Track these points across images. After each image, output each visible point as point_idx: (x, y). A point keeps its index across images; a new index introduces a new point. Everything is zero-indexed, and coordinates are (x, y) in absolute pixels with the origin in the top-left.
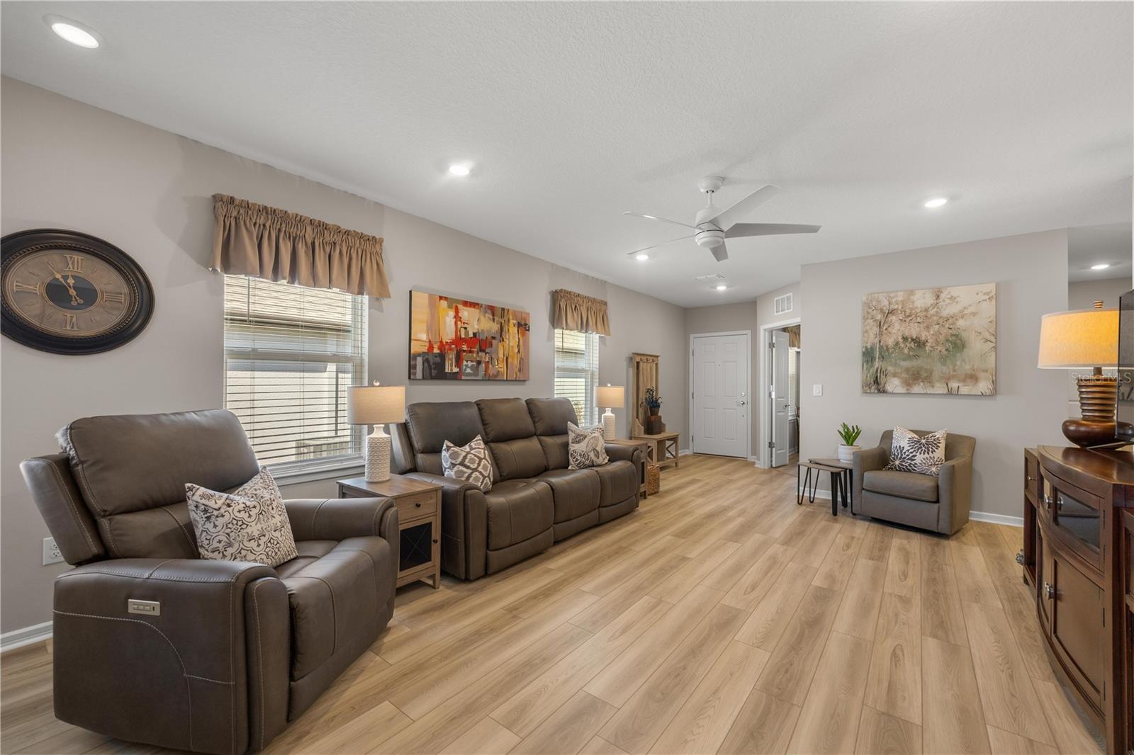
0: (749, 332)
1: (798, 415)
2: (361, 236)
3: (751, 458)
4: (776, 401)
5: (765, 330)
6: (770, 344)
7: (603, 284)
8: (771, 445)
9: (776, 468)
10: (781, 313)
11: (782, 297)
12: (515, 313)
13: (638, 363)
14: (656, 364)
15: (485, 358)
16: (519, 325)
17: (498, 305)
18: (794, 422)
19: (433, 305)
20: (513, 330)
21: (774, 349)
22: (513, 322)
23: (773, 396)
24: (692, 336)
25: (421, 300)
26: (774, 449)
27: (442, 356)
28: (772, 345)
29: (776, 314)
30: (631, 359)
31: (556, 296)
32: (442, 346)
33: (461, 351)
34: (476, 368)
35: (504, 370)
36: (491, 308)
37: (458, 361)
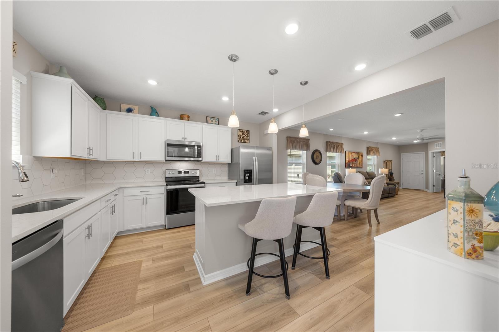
0: (424, 153)
1: (444, 178)
2: (336, 143)
3: (425, 190)
4: (436, 173)
5: (431, 152)
6: (433, 157)
7: (377, 143)
8: (434, 186)
9: (436, 192)
10: (438, 148)
11: (439, 143)
12: (361, 153)
13: (386, 163)
14: (391, 163)
15: (356, 163)
16: (361, 155)
17: (358, 152)
18: (443, 180)
19: (349, 153)
20: (360, 157)
21: (435, 158)
22: (360, 155)
23: (435, 171)
24: (402, 154)
25: (347, 153)
26: (435, 187)
27: (350, 163)
28: (434, 157)
29: (435, 148)
30: (384, 161)
31: (368, 148)
32: (350, 161)
33: (352, 162)
34: (355, 165)
35: (359, 165)
36: (357, 153)
37: (352, 164)
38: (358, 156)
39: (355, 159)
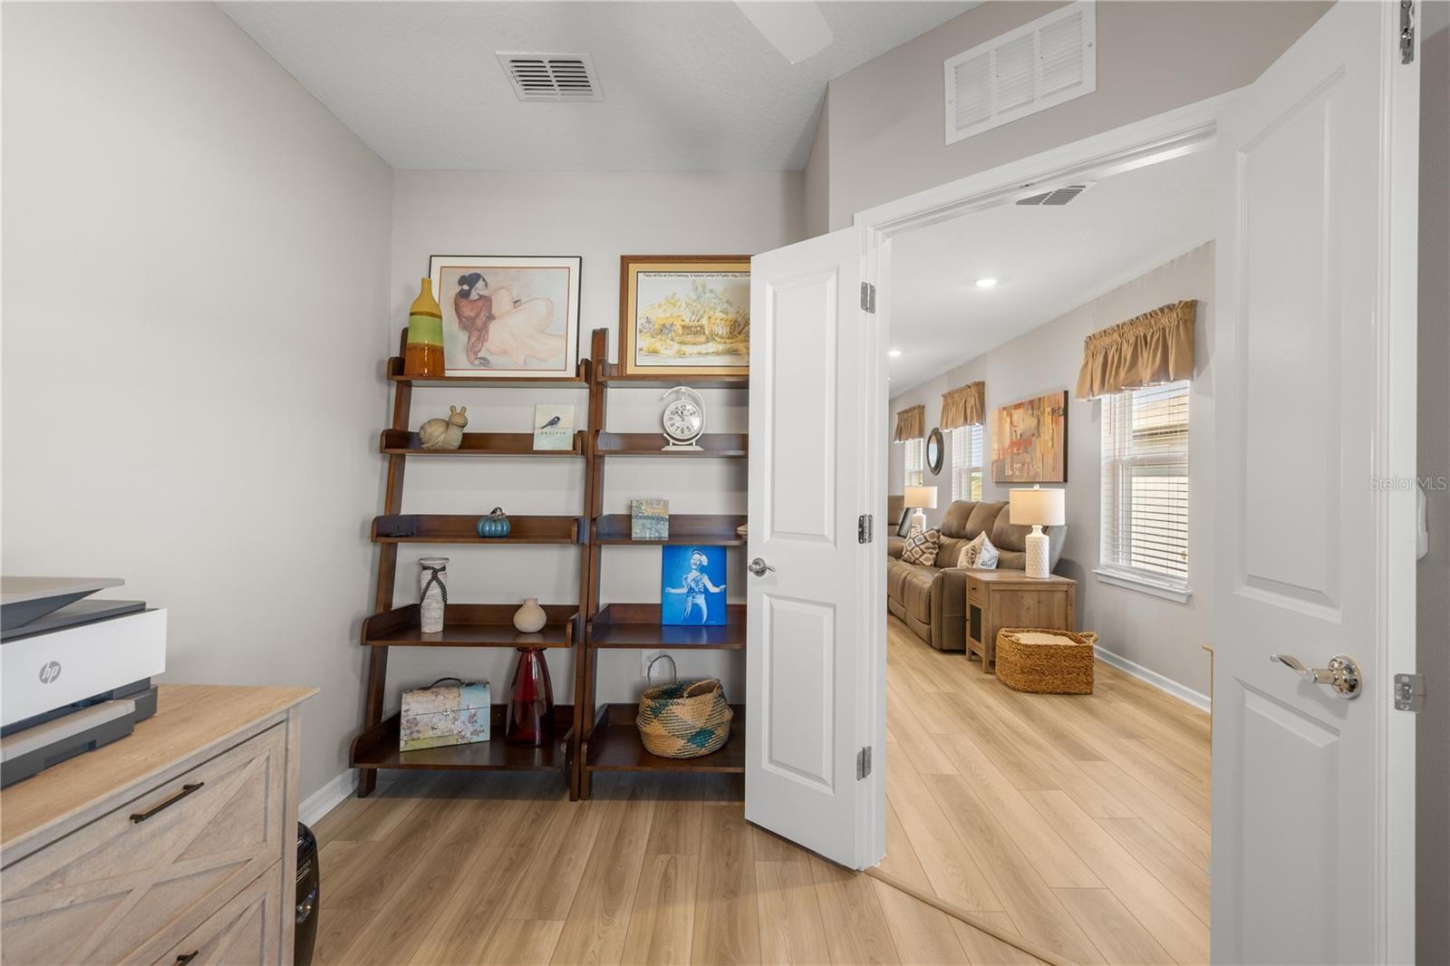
15: (1027, 458)
16: (1053, 412)
19: (1000, 418)
20: (1049, 419)
22: (1047, 411)
27: (1004, 461)
32: (1004, 452)
33: (1013, 454)
34: (1021, 470)
35: (1040, 470)
36: (1031, 402)
37: (1012, 466)
38: (1034, 421)
39: (1025, 437)
